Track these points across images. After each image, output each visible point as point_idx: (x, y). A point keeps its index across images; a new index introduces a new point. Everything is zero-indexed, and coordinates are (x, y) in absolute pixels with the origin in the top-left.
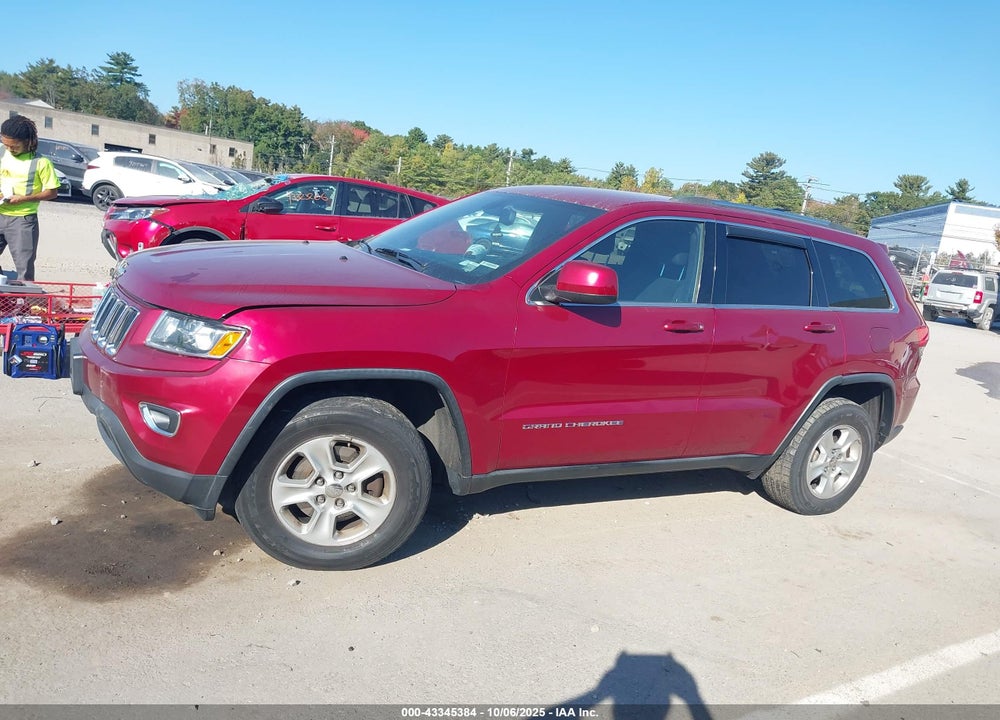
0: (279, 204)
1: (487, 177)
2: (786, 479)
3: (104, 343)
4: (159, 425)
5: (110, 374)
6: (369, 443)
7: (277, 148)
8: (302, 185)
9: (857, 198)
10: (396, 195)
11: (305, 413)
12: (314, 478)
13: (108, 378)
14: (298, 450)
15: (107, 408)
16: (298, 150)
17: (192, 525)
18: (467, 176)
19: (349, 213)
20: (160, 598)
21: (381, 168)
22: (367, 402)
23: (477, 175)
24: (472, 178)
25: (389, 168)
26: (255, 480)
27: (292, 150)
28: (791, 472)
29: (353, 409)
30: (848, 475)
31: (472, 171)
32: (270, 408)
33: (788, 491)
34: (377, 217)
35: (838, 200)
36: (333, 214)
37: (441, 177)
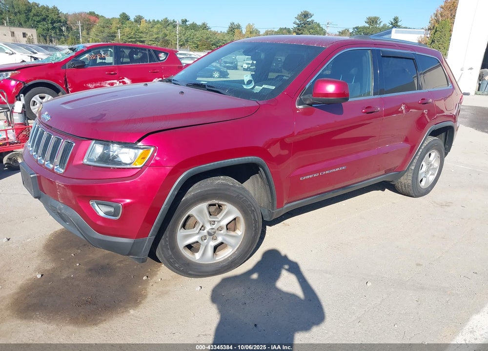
0: (83, 62)
1: (166, 35)
2: (410, 182)
3: (43, 161)
4: (106, 213)
5: (65, 185)
6: (228, 203)
7: (48, 30)
8: (93, 50)
9: (348, 30)
10: (145, 50)
11: (191, 191)
12: (200, 227)
13: (63, 188)
14: (189, 213)
15: (66, 206)
16: (61, 30)
17: (120, 262)
18: (155, 36)
19: (122, 63)
20: (129, 314)
21: (109, 36)
22: (222, 179)
23: (160, 35)
24: (158, 37)
25: (113, 36)
26: (168, 235)
27: (58, 31)
28: (413, 177)
29: (218, 184)
30: (434, 174)
31: (157, 33)
32: (176, 193)
33: (411, 188)
34: (138, 64)
35: (340, 32)
36: (113, 65)
37: (142, 38)
